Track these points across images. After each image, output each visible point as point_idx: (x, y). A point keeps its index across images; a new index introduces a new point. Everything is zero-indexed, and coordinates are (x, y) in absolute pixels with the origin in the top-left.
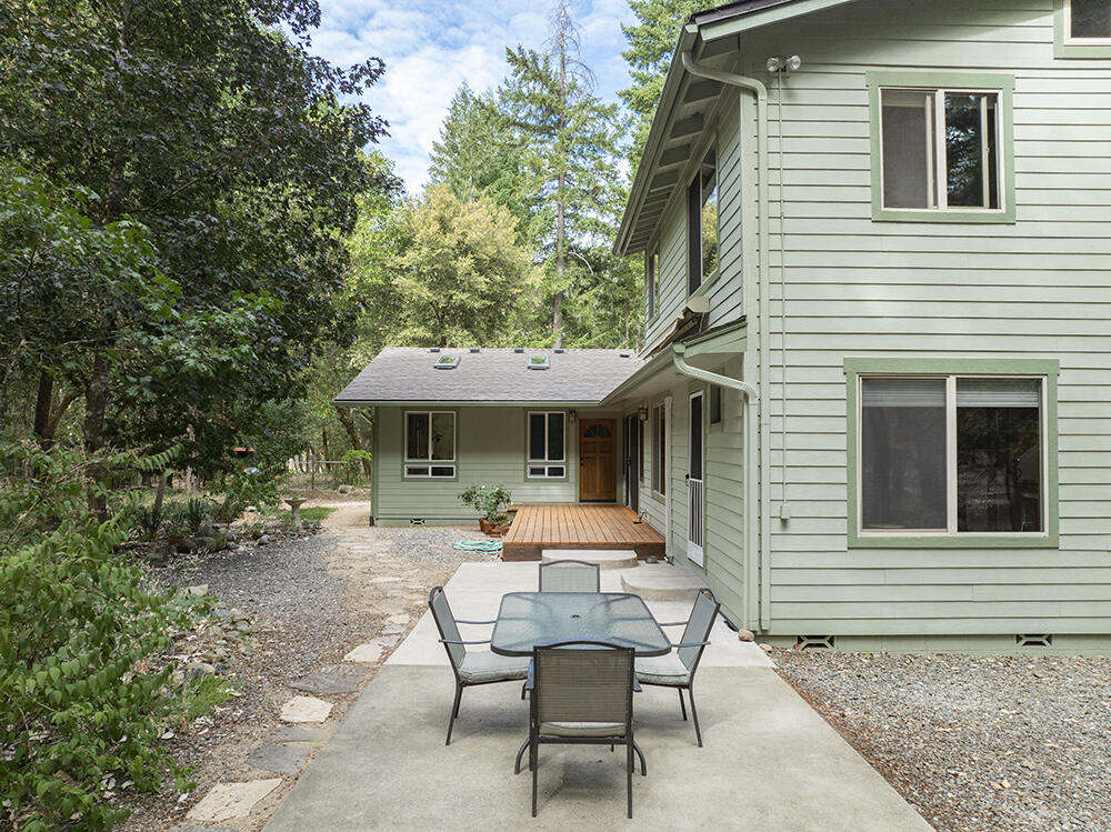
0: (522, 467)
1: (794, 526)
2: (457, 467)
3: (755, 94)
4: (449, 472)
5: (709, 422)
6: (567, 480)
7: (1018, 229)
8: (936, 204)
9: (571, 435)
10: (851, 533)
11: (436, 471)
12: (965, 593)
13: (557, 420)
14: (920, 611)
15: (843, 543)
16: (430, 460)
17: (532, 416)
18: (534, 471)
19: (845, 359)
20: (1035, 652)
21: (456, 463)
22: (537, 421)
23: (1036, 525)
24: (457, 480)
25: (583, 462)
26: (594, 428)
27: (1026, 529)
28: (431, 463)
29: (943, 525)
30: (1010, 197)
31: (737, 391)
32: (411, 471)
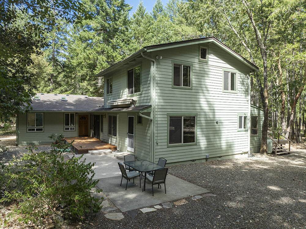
0: (63, 128)
1: (159, 144)
2: (44, 128)
3: (154, 62)
4: (41, 130)
5: (136, 123)
6: (75, 131)
7: (193, 91)
8: (181, 85)
9: (76, 119)
10: (167, 145)
11: (37, 130)
12: (184, 154)
13: (72, 115)
14: (177, 157)
15: (166, 147)
16: (35, 127)
17: (65, 114)
18: (66, 129)
19: (167, 113)
20: (193, 163)
21: (44, 127)
22: (67, 115)
23: (194, 142)
24: (44, 132)
25: (80, 126)
26: (82, 117)
27: (193, 142)
28: (36, 128)
29: (181, 142)
30: (192, 85)
31: (149, 119)
32: (29, 130)
